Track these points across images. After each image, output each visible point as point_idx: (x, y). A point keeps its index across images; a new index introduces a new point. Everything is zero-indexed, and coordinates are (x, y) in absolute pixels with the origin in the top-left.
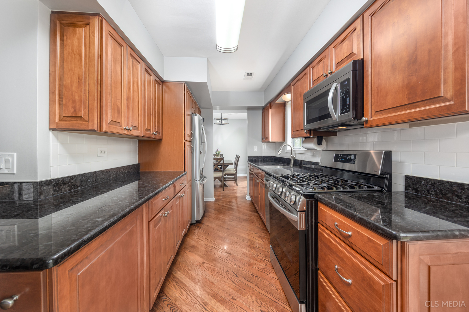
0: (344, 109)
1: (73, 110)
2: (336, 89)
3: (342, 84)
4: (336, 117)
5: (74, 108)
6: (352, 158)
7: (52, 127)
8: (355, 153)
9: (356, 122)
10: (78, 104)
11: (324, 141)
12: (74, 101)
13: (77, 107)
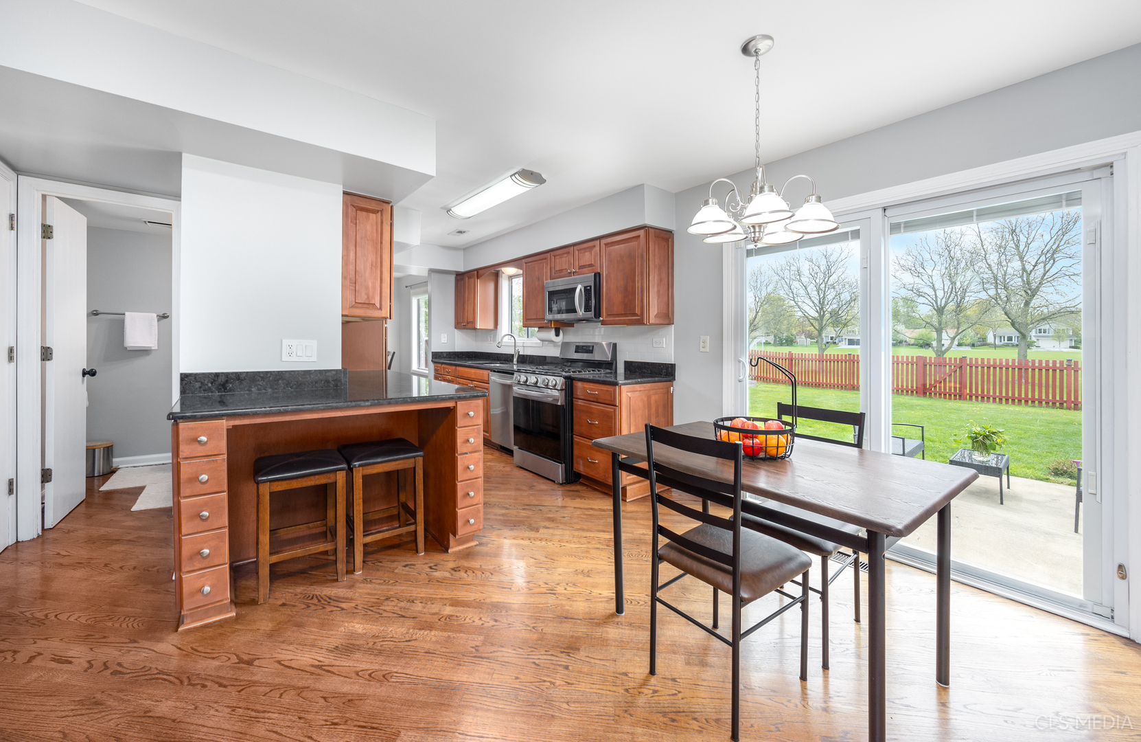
0: (587, 309)
1: (366, 297)
2: (581, 290)
3: (585, 288)
4: (581, 314)
5: (368, 294)
6: (591, 349)
7: (344, 313)
8: (592, 345)
9: (596, 320)
10: (371, 290)
11: (561, 332)
12: (367, 288)
13: (371, 294)
